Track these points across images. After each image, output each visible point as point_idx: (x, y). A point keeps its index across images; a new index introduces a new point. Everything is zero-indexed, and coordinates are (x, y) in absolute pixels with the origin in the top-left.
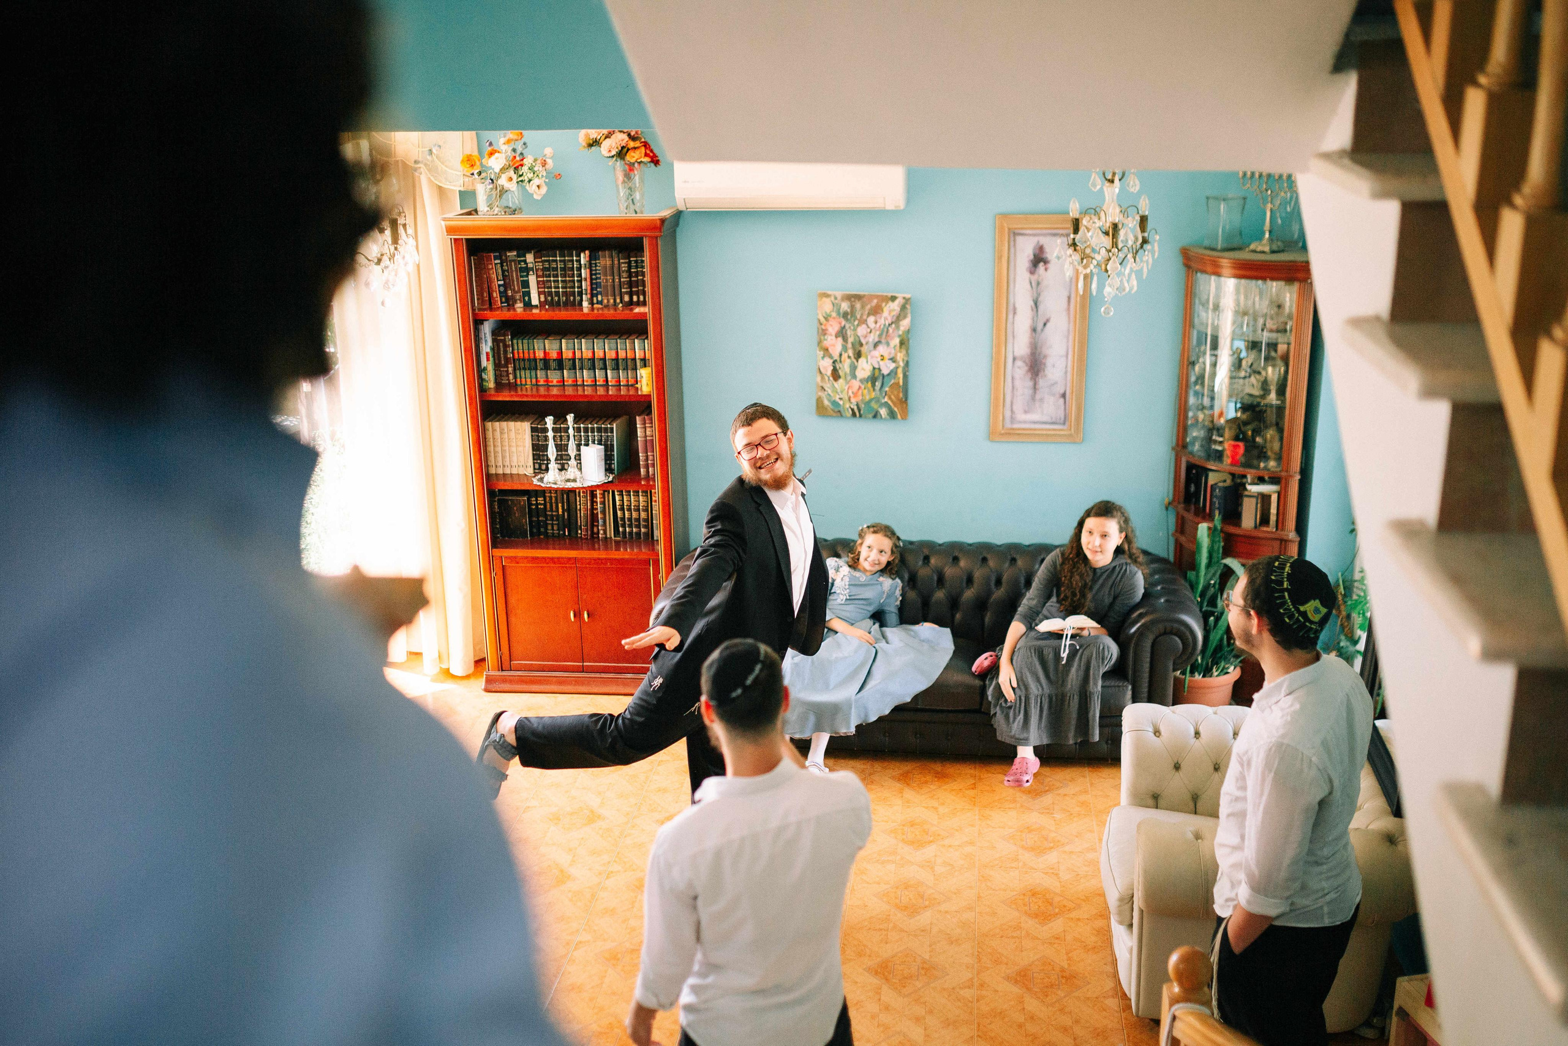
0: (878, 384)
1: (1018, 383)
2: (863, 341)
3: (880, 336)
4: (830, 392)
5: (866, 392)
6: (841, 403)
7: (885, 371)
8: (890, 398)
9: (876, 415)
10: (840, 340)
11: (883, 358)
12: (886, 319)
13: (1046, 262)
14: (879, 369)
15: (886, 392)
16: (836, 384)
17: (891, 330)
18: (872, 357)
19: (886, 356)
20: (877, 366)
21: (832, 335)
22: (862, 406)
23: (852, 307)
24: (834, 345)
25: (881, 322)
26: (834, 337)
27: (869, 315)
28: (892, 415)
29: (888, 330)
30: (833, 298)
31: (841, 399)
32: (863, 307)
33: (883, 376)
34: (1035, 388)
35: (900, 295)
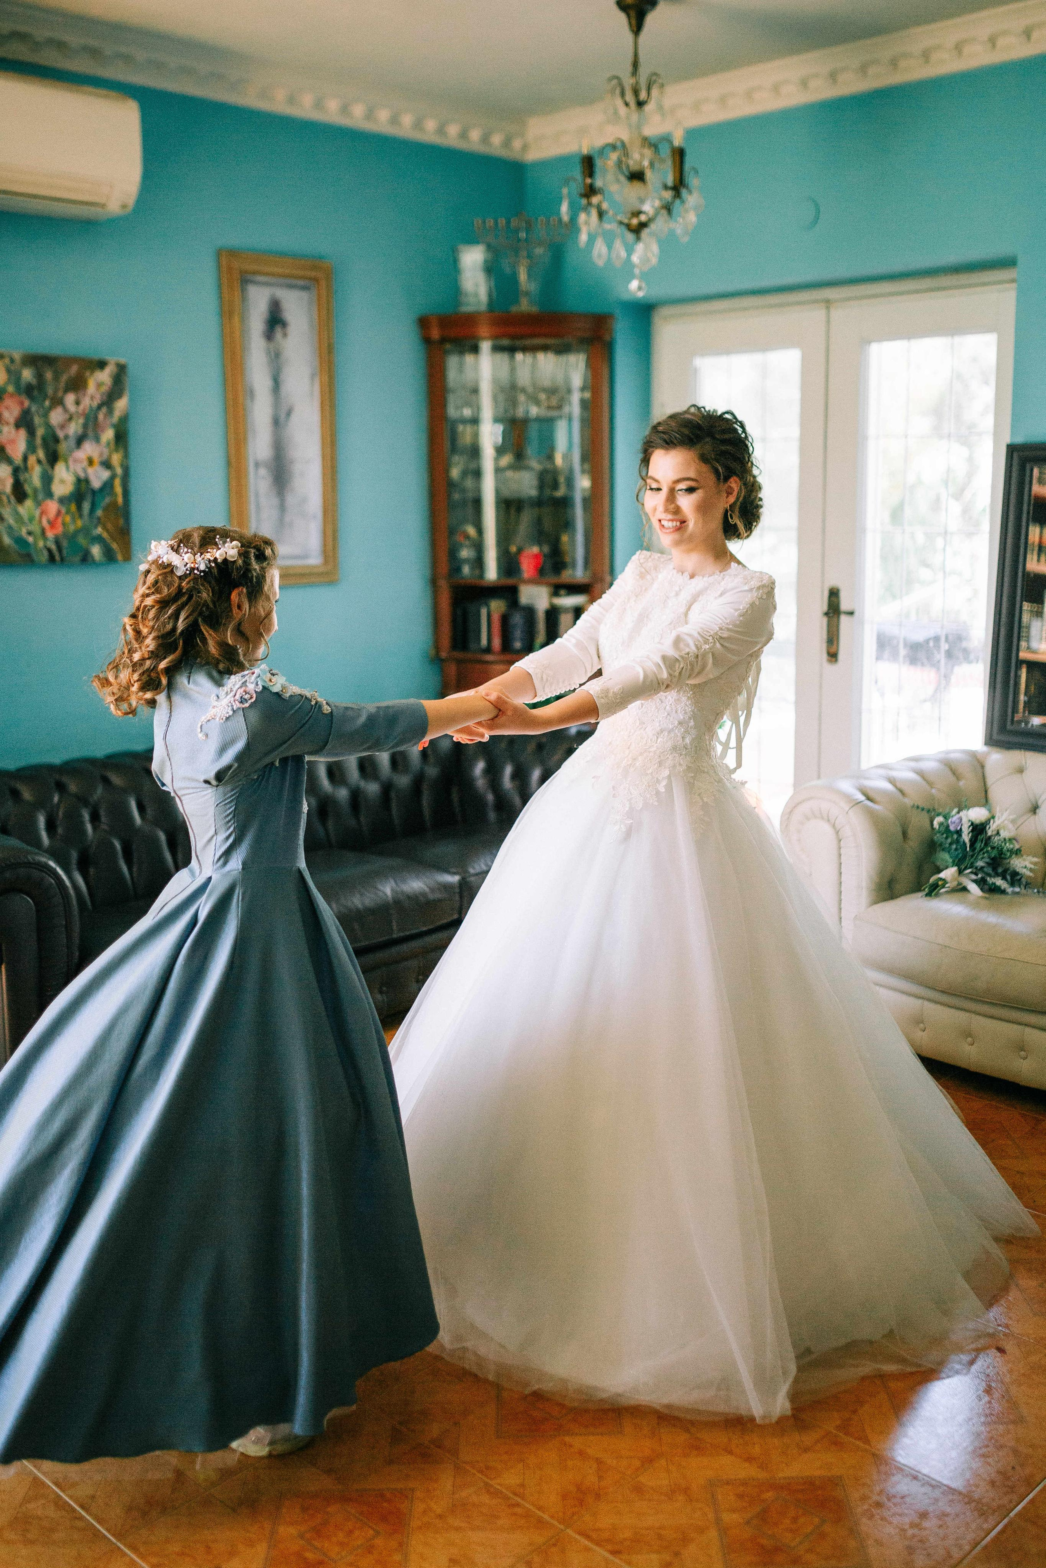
0: (86, 506)
1: (263, 501)
2: (61, 434)
3: (85, 426)
4: (12, 521)
5: (68, 519)
6: (30, 539)
7: (96, 484)
8: (105, 528)
9: (86, 558)
10: (22, 434)
11: (91, 462)
12: (92, 398)
13: (284, 324)
14: (87, 481)
15: (99, 519)
16: (21, 509)
17: (101, 416)
18: (76, 461)
19: (96, 459)
20: (82, 475)
21: (7, 423)
22: (65, 544)
23: (40, 376)
24: (13, 442)
25: (86, 402)
26: (13, 430)
27: (67, 390)
28: (110, 556)
29: (96, 418)
30: (7, 361)
31: (30, 533)
32: (56, 378)
33: (94, 492)
34: (282, 507)
35: (112, 360)
